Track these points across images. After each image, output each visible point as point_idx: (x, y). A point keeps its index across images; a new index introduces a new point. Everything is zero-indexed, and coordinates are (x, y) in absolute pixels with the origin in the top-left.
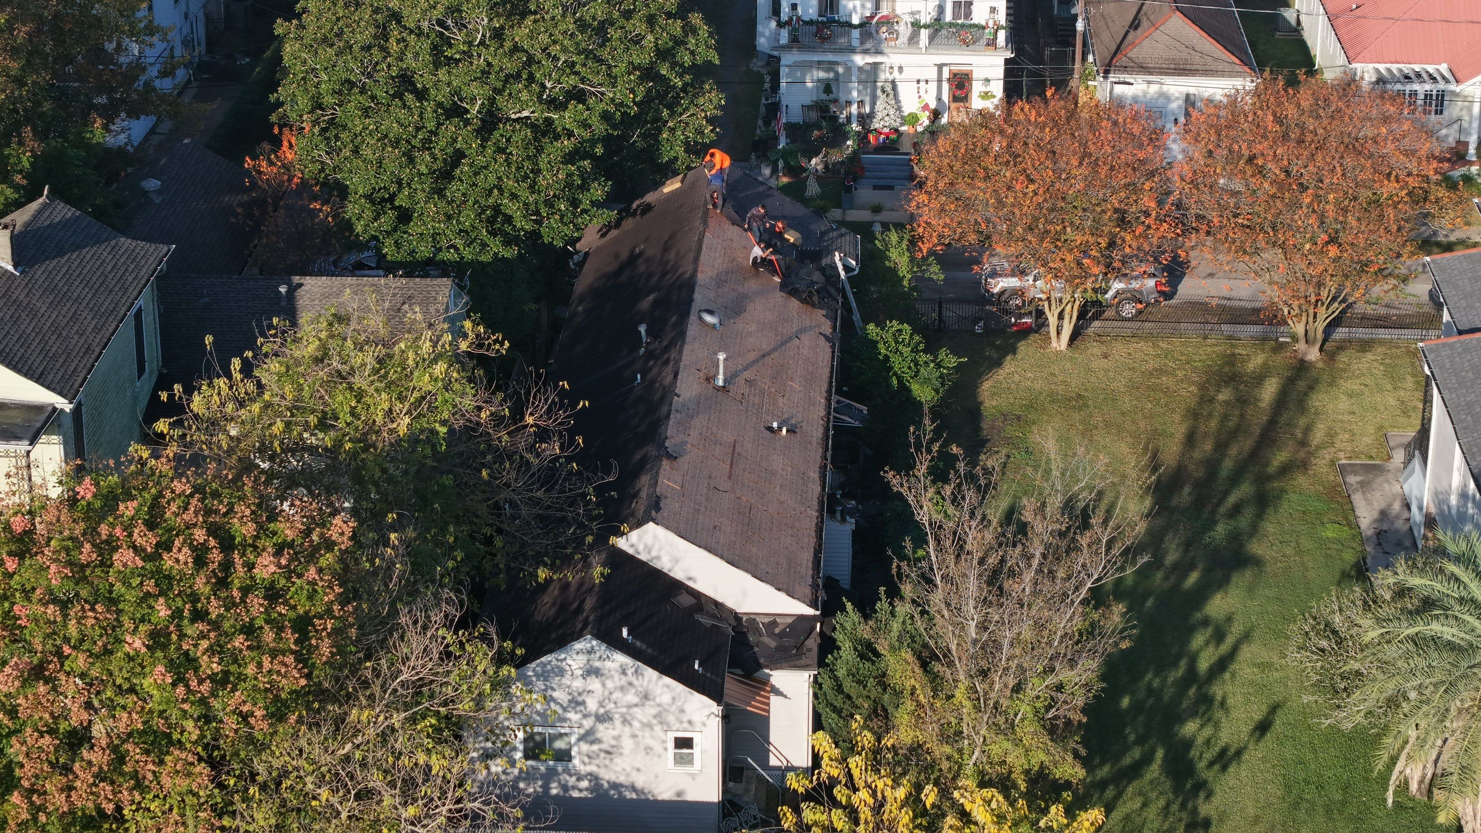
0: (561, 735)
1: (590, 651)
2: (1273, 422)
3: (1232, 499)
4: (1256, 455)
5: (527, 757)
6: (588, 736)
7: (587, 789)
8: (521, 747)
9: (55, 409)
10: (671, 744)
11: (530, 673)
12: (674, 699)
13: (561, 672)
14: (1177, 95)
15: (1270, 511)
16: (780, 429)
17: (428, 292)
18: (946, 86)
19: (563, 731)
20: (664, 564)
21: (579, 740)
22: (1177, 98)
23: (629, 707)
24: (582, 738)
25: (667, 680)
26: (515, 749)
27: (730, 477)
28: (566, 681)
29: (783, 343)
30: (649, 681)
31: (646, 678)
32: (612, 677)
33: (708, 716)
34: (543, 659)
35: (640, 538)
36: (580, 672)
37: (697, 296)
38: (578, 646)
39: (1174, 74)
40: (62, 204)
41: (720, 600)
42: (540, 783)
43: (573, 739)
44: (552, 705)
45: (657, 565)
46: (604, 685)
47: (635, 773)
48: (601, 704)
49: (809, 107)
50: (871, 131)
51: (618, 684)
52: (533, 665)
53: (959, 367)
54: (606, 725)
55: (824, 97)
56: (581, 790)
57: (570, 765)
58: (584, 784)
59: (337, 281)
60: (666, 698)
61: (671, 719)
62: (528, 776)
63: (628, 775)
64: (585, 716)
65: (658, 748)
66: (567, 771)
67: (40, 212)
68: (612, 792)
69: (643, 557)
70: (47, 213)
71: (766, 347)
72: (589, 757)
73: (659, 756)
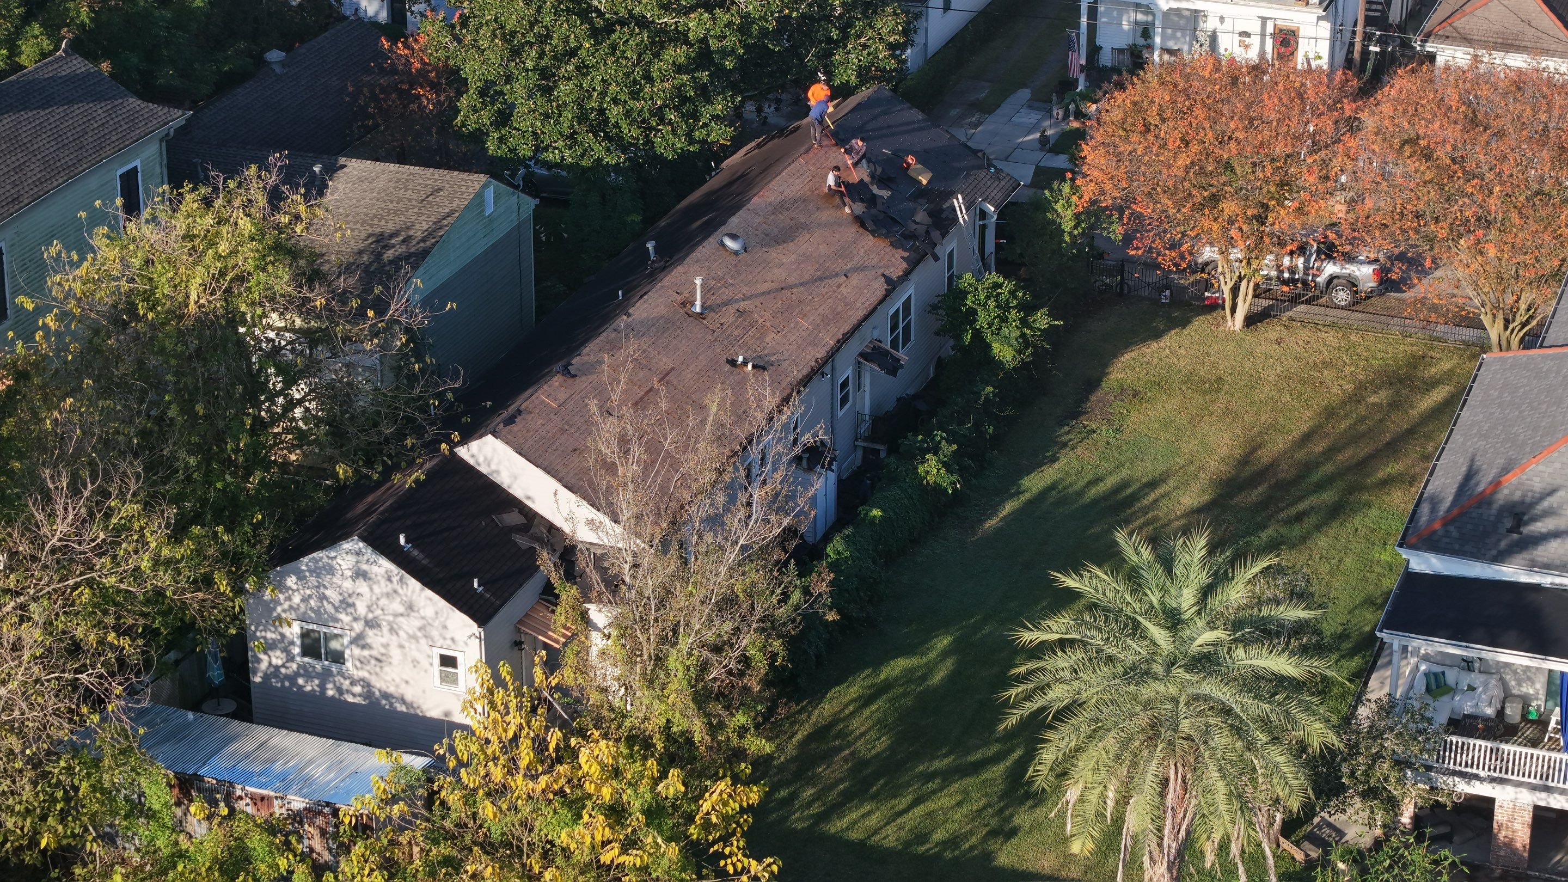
0: (336, 636)
1: (358, 553)
4: (1364, 465)
5: (304, 653)
6: (358, 640)
7: (360, 695)
8: (298, 642)
10: (437, 661)
12: (437, 613)
13: (331, 571)
15: (1335, 525)
16: (745, 363)
17: (459, 186)
18: (1269, 43)
19: (336, 631)
20: (504, 479)
21: (351, 642)
23: (396, 615)
24: (354, 641)
25: (429, 593)
27: (636, 404)
28: (337, 580)
29: (820, 279)
30: (413, 592)
31: (410, 588)
32: (379, 582)
33: (470, 637)
34: (315, 555)
35: (480, 449)
36: (348, 573)
37: (735, 220)
38: (346, 545)
40: (80, 59)
41: (558, 524)
42: (317, 682)
43: (346, 641)
44: (325, 603)
45: (497, 479)
46: (371, 589)
47: (403, 685)
48: (370, 609)
51: (385, 590)
52: (306, 559)
54: (375, 631)
56: (354, 695)
57: (344, 667)
58: (357, 689)
61: (435, 633)
63: (397, 686)
64: (355, 619)
65: (424, 663)
66: (341, 673)
69: (483, 469)
71: (791, 280)
72: (361, 662)
73: (426, 671)
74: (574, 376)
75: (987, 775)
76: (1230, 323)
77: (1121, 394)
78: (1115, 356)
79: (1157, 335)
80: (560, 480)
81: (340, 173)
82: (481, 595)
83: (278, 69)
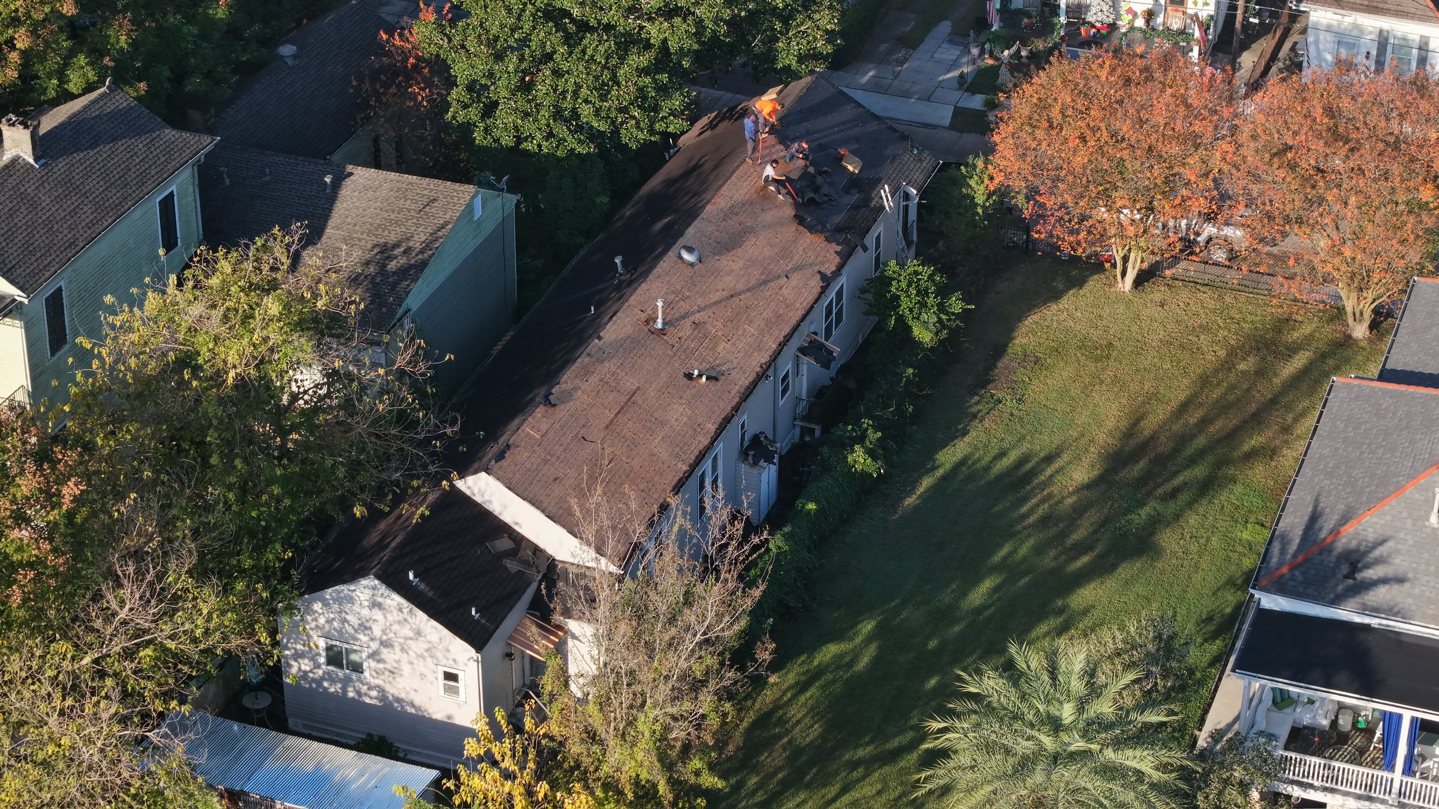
0: (355, 651)
1: (374, 588)
2: (1273, 402)
3: (1179, 480)
4: (1231, 437)
5: (329, 662)
6: (374, 655)
7: (376, 698)
8: (324, 654)
9: (14, 300)
10: (441, 676)
11: (328, 597)
12: (441, 639)
13: (351, 600)
14: (1370, 29)
15: (1204, 502)
16: (700, 376)
19: (355, 648)
20: (495, 508)
21: (368, 657)
22: (1371, 33)
23: (406, 638)
24: (371, 656)
25: (435, 623)
26: (319, 655)
27: (607, 427)
28: (356, 608)
29: (765, 282)
30: (421, 622)
31: (418, 619)
32: (391, 612)
33: (470, 660)
34: (338, 587)
35: (475, 482)
36: (367, 604)
37: (690, 231)
38: (364, 582)
39: (1364, 11)
40: (122, 94)
41: (542, 545)
42: (339, 685)
43: (364, 655)
44: (346, 625)
45: (490, 507)
46: (385, 617)
47: (412, 693)
48: (384, 632)
50: (1085, 22)
51: (397, 619)
52: (330, 590)
54: (389, 650)
56: (371, 698)
57: (362, 676)
58: (374, 693)
59: (382, 175)
60: (434, 638)
61: (439, 655)
62: (330, 678)
63: (407, 693)
64: (372, 639)
65: (431, 677)
66: (360, 681)
67: (93, 102)
68: (396, 705)
69: (478, 499)
70: (102, 103)
71: (740, 286)
72: (377, 672)
73: (432, 683)
74: (555, 405)
75: (902, 764)
76: (1120, 285)
77: (1024, 361)
78: (1020, 321)
79: (1057, 296)
80: (543, 511)
81: (348, 181)
82: (478, 622)
83: (290, 62)
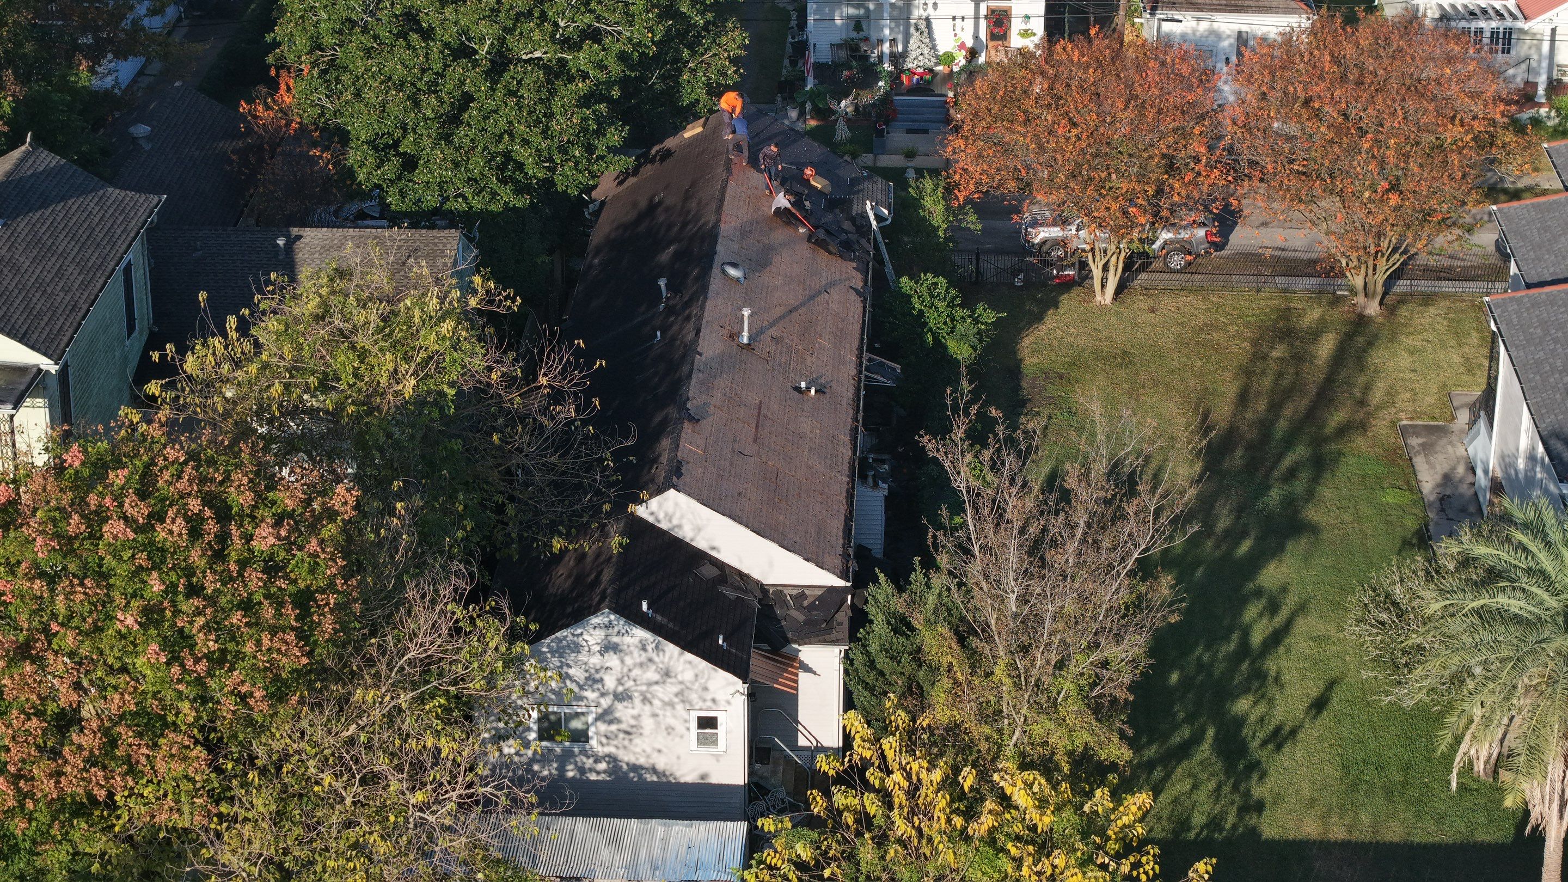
0: (577, 715)
1: (608, 626)
2: (1330, 380)
3: (1287, 462)
4: (1312, 415)
5: (541, 738)
6: (606, 716)
7: (605, 772)
8: (535, 727)
9: (40, 370)
10: (694, 724)
11: (545, 649)
12: (696, 676)
13: (577, 648)
14: (1228, 32)
15: (1327, 475)
16: (808, 389)
17: (435, 244)
18: (983, 24)
19: (579, 710)
20: (686, 533)
21: (597, 719)
22: (1229, 36)
23: (650, 684)
24: (599, 718)
25: (689, 656)
26: (529, 729)
27: (755, 441)
28: (583, 657)
29: (812, 298)
30: (671, 658)
31: (667, 655)
32: (631, 653)
33: (733, 695)
34: (558, 634)
35: (660, 505)
36: (598, 648)
37: (720, 248)
38: (595, 620)
39: (1225, 11)
40: (46, 152)
41: (745, 571)
42: (555, 765)
43: (590, 719)
44: (568, 682)
45: (679, 534)
46: (622, 661)
47: (655, 755)
48: (620, 682)
49: (839, 46)
50: (903, 71)
51: (638, 660)
52: (548, 641)
53: (997, 323)
54: (625, 704)
55: (854, 35)
56: (598, 773)
57: (587, 746)
58: (602, 766)
59: (338, 233)
60: (688, 676)
61: (694, 697)
62: (544, 758)
63: (648, 757)
64: (603, 695)
65: (680, 728)
66: (584, 753)
67: (22, 160)
68: (632, 775)
69: (664, 525)
70: (30, 161)
71: (793, 302)
72: (607, 737)
73: (682, 737)
74: (698, 420)
76: (1099, 298)
77: (1047, 378)
80: (747, 526)
81: (299, 244)
82: (729, 651)
